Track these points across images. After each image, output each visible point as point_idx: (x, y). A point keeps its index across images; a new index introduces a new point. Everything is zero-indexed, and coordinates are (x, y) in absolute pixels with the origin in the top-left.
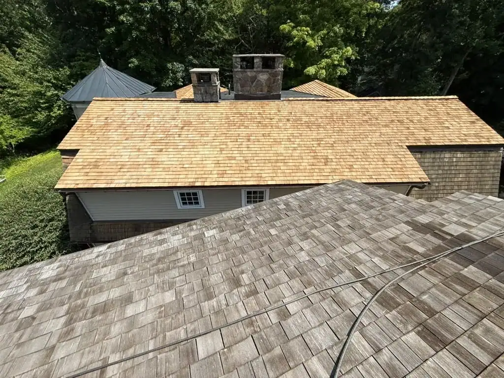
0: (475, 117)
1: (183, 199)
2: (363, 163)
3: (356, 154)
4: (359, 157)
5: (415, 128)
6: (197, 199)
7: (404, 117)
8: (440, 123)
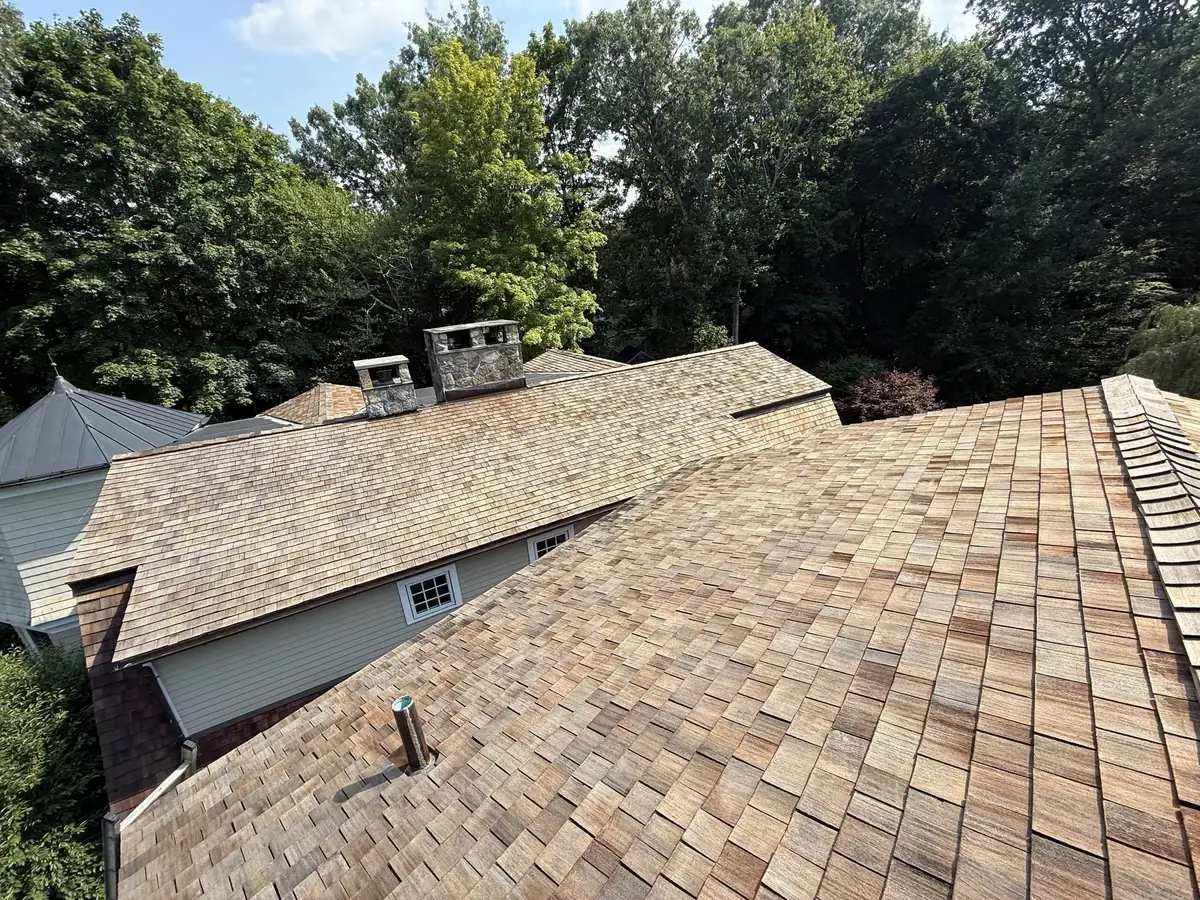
0: (786, 364)
1: (417, 599)
2: (690, 449)
3: (675, 439)
4: (681, 442)
5: (730, 390)
6: (445, 589)
7: (711, 378)
8: (753, 378)
